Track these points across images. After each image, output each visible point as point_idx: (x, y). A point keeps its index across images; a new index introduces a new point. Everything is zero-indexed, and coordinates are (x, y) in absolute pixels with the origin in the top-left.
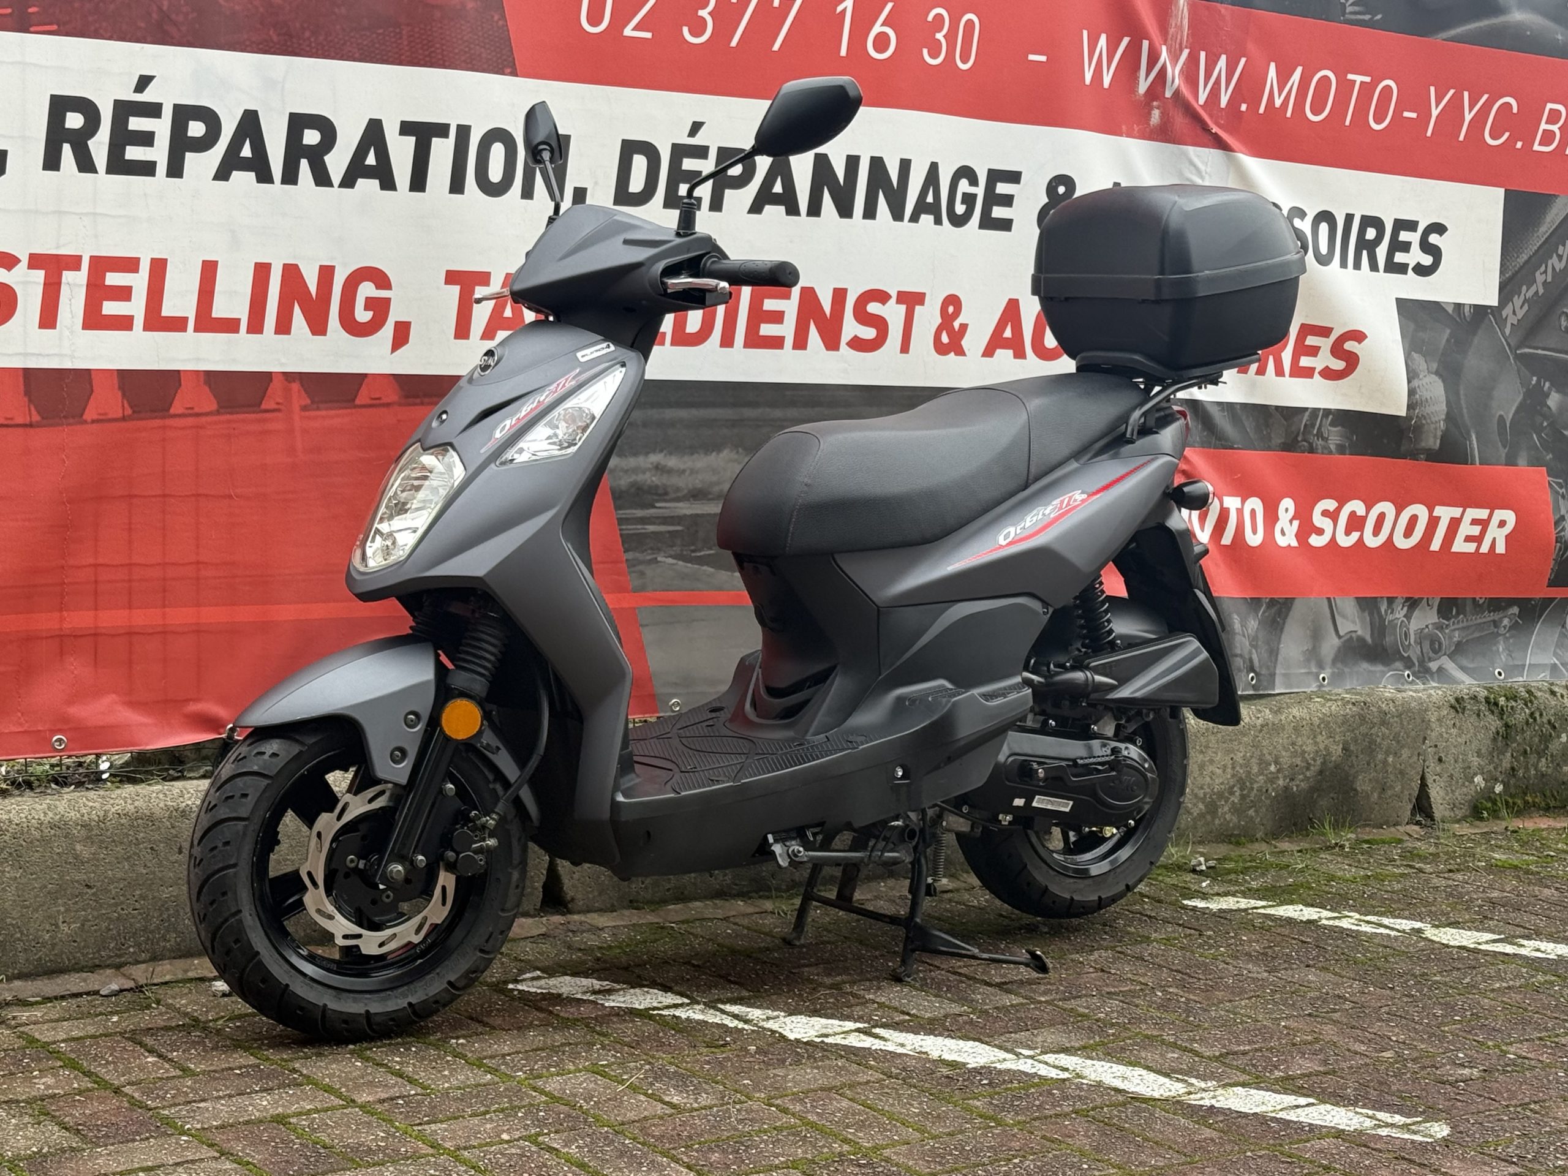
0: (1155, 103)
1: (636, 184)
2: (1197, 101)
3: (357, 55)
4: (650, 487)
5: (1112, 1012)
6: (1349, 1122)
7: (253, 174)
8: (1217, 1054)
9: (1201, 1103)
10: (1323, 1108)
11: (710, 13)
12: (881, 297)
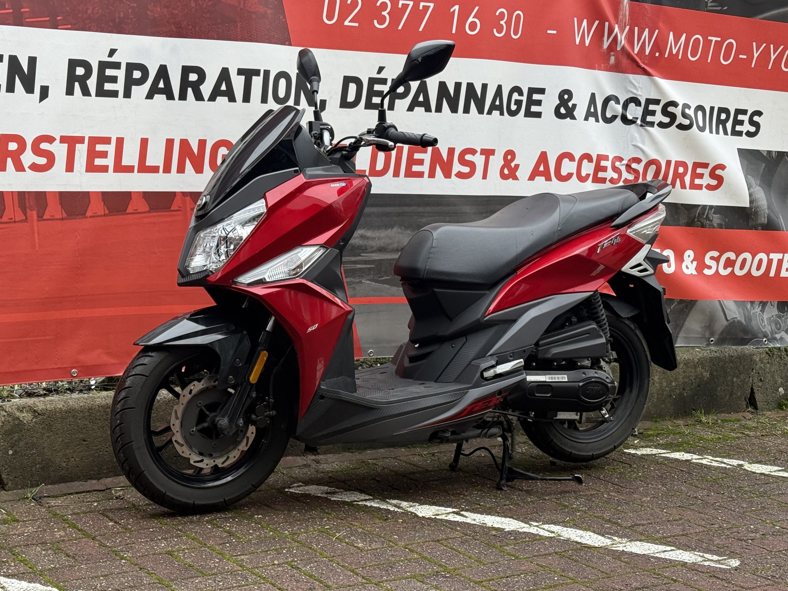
0: (612, 53)
1: (351, 97)
2: (633, 51)
3: (216, 37)
4: (358, 246)
5: (580, 505)
6: (690, 559)
7: (165, 96)
8: (629, 525)
9: (618, 549)
10: (679, 552)
11: (388, 13)
12: (473, 152)
